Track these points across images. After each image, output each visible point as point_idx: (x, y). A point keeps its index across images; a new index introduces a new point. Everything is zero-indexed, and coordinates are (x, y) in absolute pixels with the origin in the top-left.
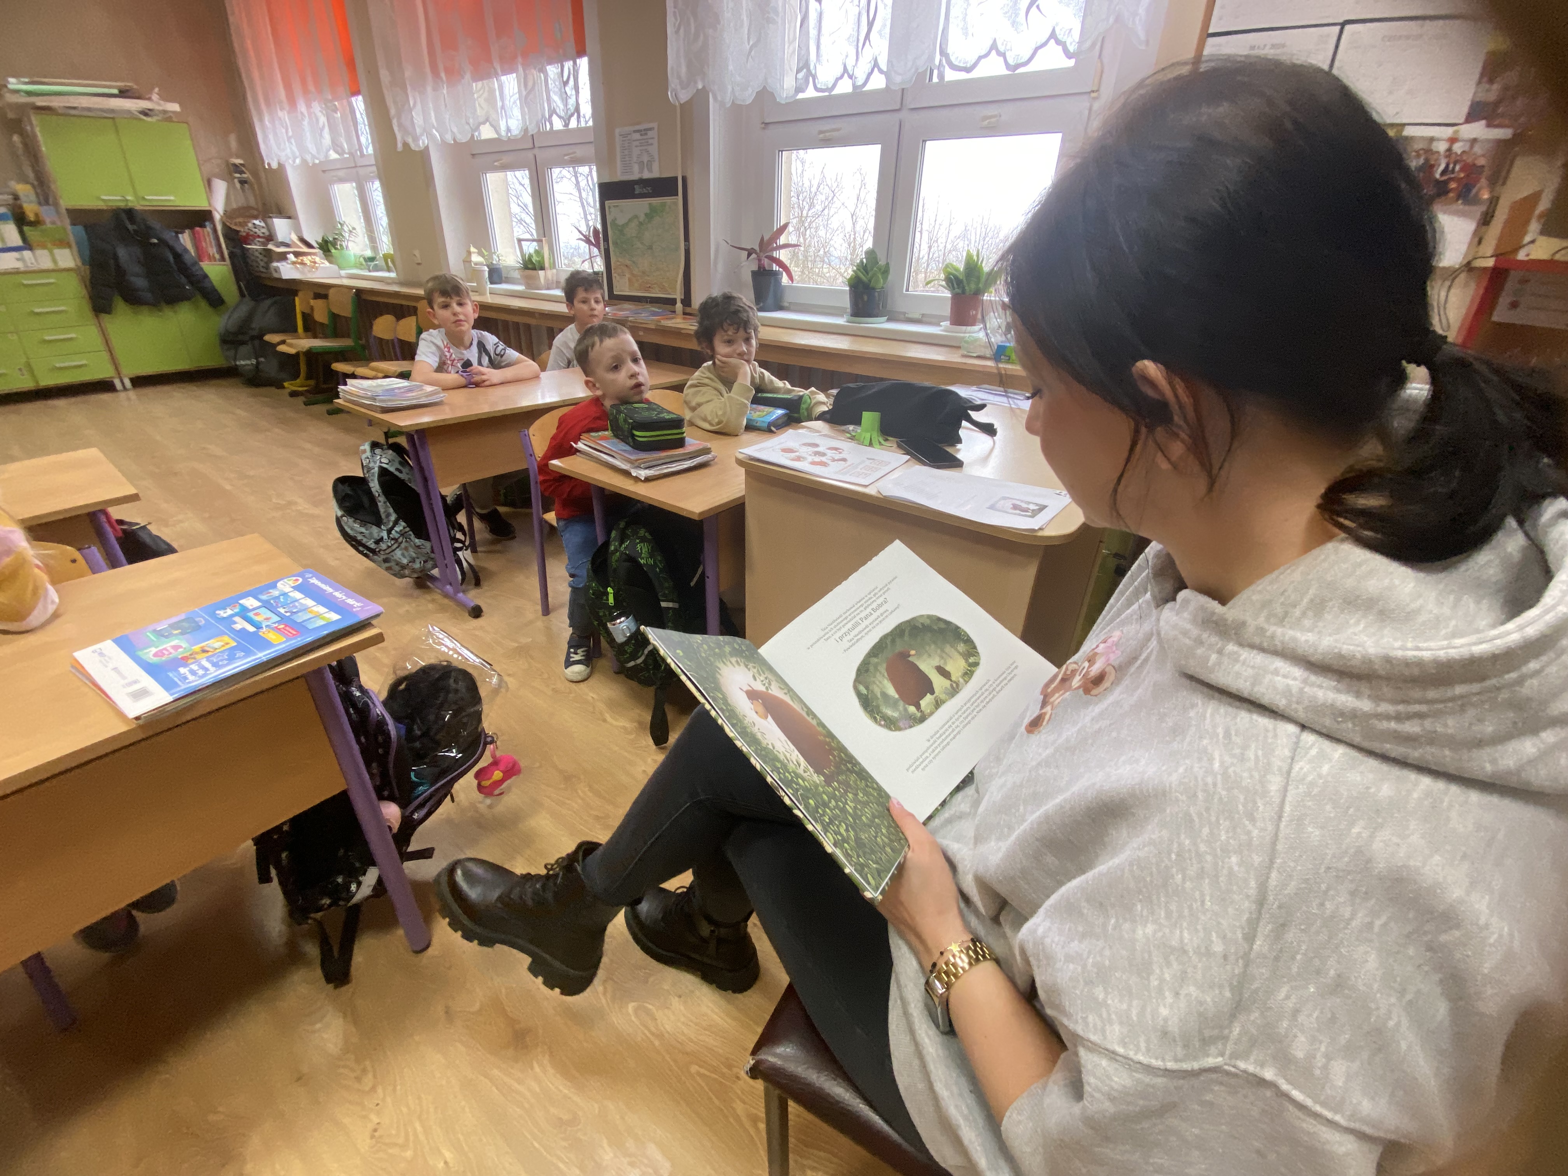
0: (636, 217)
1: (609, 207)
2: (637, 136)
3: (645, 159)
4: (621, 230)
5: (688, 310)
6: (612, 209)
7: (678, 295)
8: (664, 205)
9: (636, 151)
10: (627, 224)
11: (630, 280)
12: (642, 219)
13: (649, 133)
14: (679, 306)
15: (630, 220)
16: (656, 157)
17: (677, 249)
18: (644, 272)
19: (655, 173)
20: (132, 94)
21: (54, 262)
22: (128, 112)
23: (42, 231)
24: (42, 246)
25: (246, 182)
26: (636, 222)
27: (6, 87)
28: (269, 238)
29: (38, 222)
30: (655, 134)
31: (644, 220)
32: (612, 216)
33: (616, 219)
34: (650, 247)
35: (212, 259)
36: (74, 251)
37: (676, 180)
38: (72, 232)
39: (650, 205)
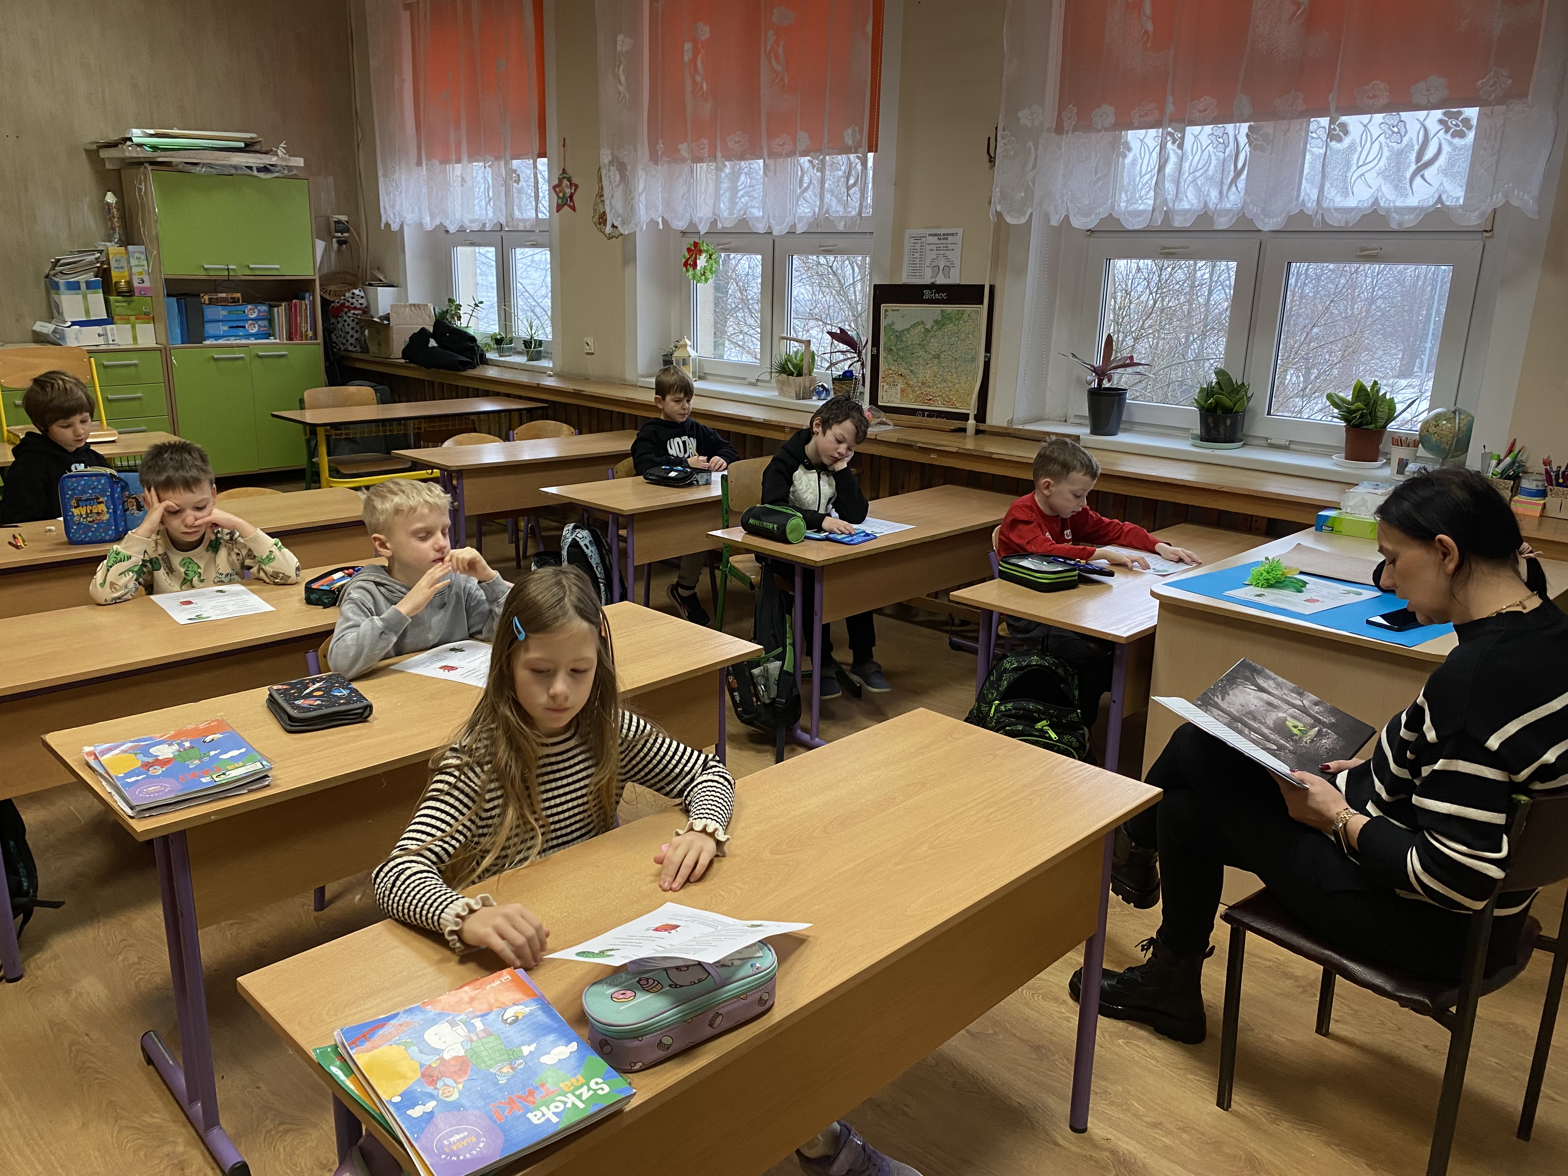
0: (923, 323)
1: (886, 311)
2: (934, 240)
3: (942, 265)
4: (899, 336)
6: (890, 312)
8: (961, 313)
9: (929, 256)
10: (908, 330)
11: (902, 391)
12: (928, 327)
13: (950, 239)
14: (971, 422)
15: (914, 326)
16: (957, 263)
17: (973, 359)
18: (923, 383)
19: (954, 278)
20: (257, 147)
21: (135, 339)
22: (250, 168)
23: (129, 303)
24: (126, 320)
25: (345, 242)
26: (920, 328)
27: (130, 139)
28: (366, 310)
29: (129, 292)
30: (958, 239)
31: (932, 327)
32: (889, 320)
33: (893, 323)
34: (937, 356)
35: (304, 337)
36: (162, 326)
37: (982, 288)
38: (164, 305)
39: (942, 311)
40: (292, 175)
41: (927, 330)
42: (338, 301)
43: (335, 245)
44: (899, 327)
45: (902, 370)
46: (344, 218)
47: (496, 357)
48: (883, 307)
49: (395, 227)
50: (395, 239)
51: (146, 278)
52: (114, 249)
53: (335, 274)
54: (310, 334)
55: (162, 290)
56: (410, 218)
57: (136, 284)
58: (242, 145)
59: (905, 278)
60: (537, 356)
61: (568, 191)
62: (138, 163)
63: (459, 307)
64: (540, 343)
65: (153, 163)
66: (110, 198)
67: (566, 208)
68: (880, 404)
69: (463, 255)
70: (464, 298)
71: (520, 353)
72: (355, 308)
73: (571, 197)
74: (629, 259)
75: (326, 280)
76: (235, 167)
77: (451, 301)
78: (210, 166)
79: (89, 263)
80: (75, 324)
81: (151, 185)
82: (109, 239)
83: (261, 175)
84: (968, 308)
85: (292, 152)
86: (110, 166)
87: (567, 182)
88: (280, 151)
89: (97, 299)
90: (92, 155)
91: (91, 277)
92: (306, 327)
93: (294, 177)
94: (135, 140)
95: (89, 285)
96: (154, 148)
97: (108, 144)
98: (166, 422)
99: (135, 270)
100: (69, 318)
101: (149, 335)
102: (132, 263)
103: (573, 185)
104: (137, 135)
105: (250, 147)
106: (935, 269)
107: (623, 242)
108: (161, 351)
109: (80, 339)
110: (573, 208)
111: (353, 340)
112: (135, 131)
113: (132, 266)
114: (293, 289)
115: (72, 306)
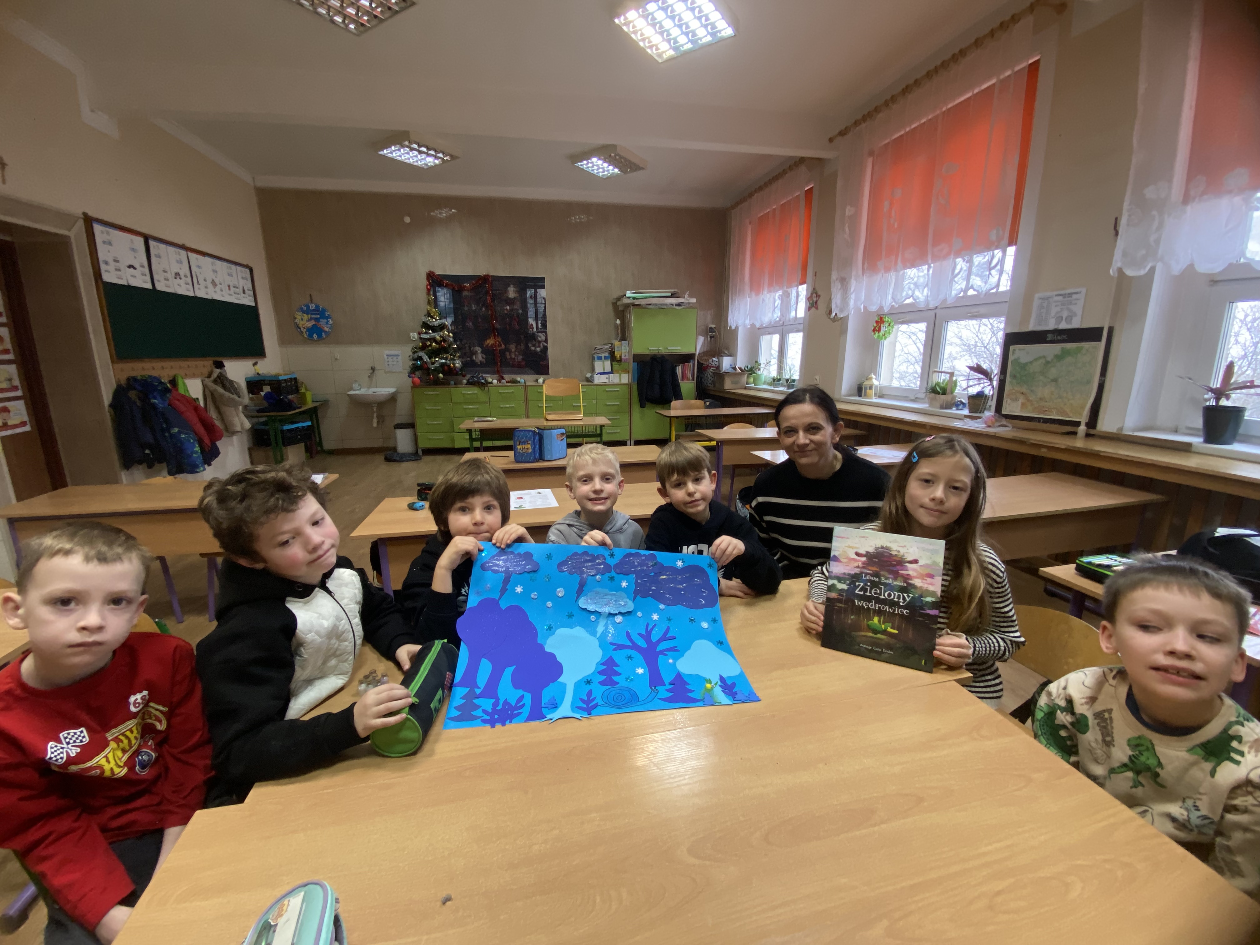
0: (1044, 357)
1: (1014, 350)
2: (1061, 298)
3: (1065, 314)
4: (1024, 367)
5: (1092, 432)
6: (1017, 351)
7: (1084, 418)
8: (1079, 348)
9: (1054, 310)
10: (1031, 362)
11: (1023, 404)
12: (1049, 359)
13: (1074, 296)
14: (1082, 428)
15: (1036, 360)
16: (1079, 314)
17: (1089, 382)
18: (1041, 399)
19: (1076, 324)
20: (677, 295)
21: (620, 380)
22: (672, 305)
23: (620, 365)
24: (618, 372)
25: (713, 337)
26: (1043, 361)
27: (625, 295)
28: (718, 368)
29: (620, 361)
30: (1081, 296)
31: (1052, 360)
32: (1015, 357)
33: (1019, 358)
34: (1055, 380)
35: (688, 379)
36: (630, 375)
37: (1101, 329)
38: (632, 366)
39: (1062, 348)
40: (690, 306)
41: (1048, 363)
42: (706, 364)
43: (709, 338)
44: (1023, 360)
45: (1024, 390)
46: (713, 326)
47: (772, 388)
48: (1012, 348)
49: (733, 328)
50: (734, 333)
51: (627, 355)
52: (617, 343)
53: (707, 351)
54: (691, 378)
55: (632, 360)
56: (740, 322)
57: (623, 357)
58: (670, 294)
59: (1032, 326)
61: (815, 299)
62: (627, 306)
63: (760, 365)
64: (794, 381)
65: (634, 305)
66: (618, 322)
67: (813, 309)
68: (1003, 413)
69: (765, 340)
70: (762, 360)
71: (785, 386)
72: (713, 367)
73: (816, 302)
74: (844, 331)
75: (703, 354)
76: (666, 305)
77: (757, 362)
78: (656, 305)
79: (607, 349)
80: (598, 373)
81: (632, 316)
82: (616, 339)
83: (677, 307)
84: (1086, 345)
85: (691, 296)
86: (621, 308)
87: (814, 295)
88: (686, 296)
89: (608, 363)
90: (615, 305)
91: (607, 354)
92: (689, 375)
93: (691, 307)
94: (627, 295)
95: (606, 358)
96: (634, 298)
97: (619, 299)
98: (627, 415)
99: (623, 351)
100: (597, 371)
101: (625, 379)
102: (623, 348)
103: (818, 296)
104: (629, 294)
105: (673, 295)
106: (1059, 319)
107: (841, 323)
108: (629, 385)
109: (599, 379)
110: (817, 308)
111: (710, 382)
112: (628, 292)
113: (623, 350)
114: (687, 358)
115: (599, 366)
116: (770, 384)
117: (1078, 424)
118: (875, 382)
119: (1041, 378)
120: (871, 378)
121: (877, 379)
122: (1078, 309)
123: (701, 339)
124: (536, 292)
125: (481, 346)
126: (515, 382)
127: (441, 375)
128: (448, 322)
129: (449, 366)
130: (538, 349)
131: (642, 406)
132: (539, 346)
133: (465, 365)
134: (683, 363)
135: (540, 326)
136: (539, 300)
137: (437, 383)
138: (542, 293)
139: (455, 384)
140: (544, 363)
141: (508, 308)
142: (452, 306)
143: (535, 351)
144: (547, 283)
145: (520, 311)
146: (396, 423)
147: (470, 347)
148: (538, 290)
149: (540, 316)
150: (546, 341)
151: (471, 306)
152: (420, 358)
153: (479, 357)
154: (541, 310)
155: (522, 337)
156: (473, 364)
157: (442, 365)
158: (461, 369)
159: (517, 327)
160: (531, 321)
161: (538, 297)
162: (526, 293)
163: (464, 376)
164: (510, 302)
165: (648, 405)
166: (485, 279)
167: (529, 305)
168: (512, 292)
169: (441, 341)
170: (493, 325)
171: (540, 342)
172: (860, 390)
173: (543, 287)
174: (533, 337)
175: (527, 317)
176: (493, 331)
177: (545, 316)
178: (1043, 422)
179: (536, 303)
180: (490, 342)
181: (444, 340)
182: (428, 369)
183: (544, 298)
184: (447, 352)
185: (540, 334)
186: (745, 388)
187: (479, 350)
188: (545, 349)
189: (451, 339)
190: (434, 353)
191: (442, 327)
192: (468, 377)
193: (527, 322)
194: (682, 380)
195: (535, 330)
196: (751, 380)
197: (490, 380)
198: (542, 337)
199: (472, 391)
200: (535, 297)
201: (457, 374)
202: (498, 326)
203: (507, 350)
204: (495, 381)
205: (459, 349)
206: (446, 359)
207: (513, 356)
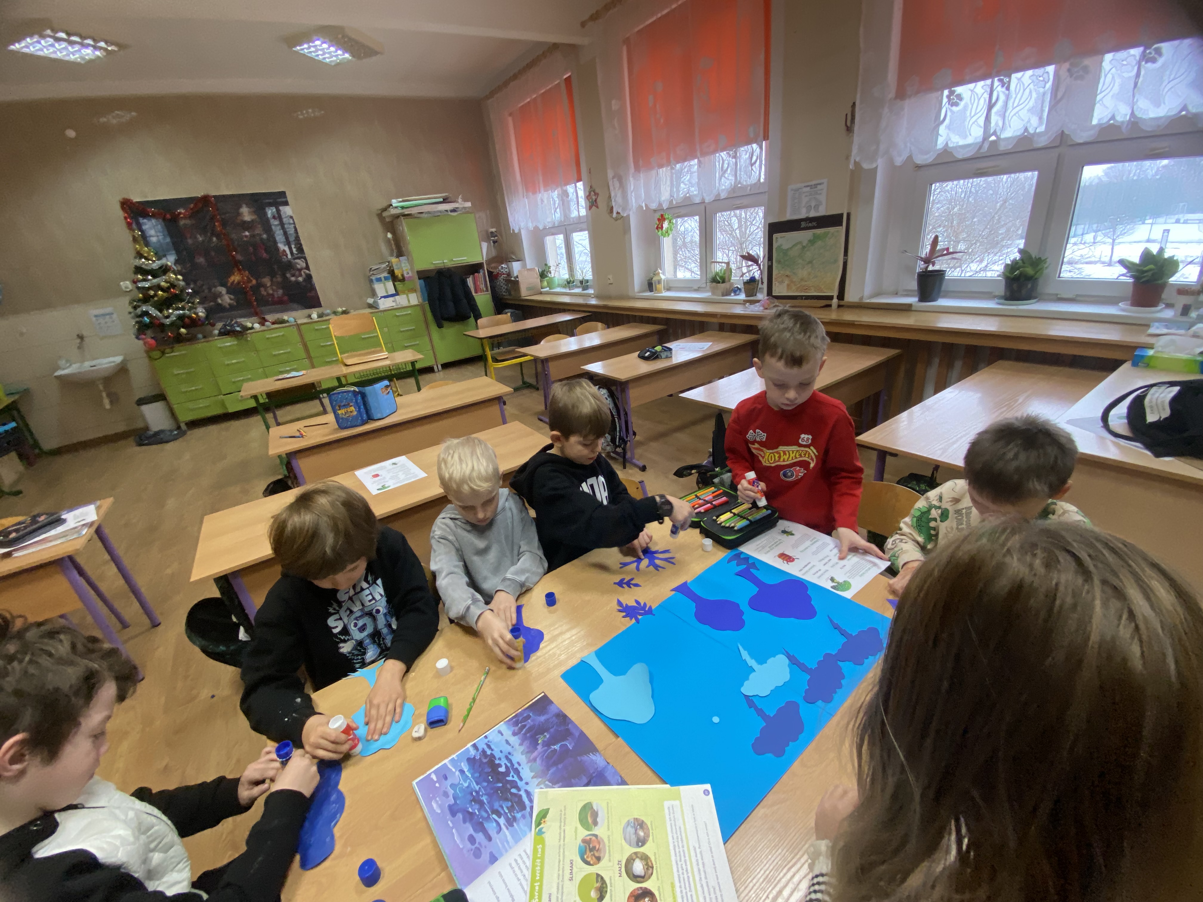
0: (800, 243)
1: (777, 238)
2: (808, 189)
3: (813, 204)
4: (785, 252)
5: (842, 303)
6: (779, 239)
7: (835, 294)
8: (826, 234)
9: (805, 200)
10: (791, 248)
11: (788, 285)
12: (804, 244)
13: (819, 187)
14: (835, 301)
15: (794, 245)
16: (824, 202)
17: (836, 261)
18: (802, 280)
19: (822, 212)
20: (449, 200)
21: (409, 301)
22: (447, 211)
23: (404, 285)
24: (404, 293)
25: (496, 242)
26: (799, 246)
27: (391, 205)
28: (509, 274)
29: (403, 280)
30: (824, 187)
31: (807, 244)
32: (779, 244)
33: (781, 245)
34: (810, 262)
35: (482, 291)
36: (419, 294)
37: (841, 215)
38: (418, 284)
39: (814, 234)
40: (466, 211)
41: (804, 247)
42: (495, 272)
43: (492, 244)
44: (785, 247)
45: (788, 273)
46: (493, 230)
47: (567, 291)
48: (775, 236)
49: (516, 231)
50: (517, 237)
51: (410, 273)
52: (394, 260)
53: (494, 258)
54: (484, 289)
55: (417, 277)
56: (522, 225)
57: (405, 275)
58: (442, 200)
59: (789, 216)
60: (585, 288)
61: (594, 197)
62: (397, 217)
63: (549, 267)
64: (587, 281)
65: (404, 215)
66: (389, 235)
67: (594, 207)
68: (774, 294)
69: (549, 240)
70: (551, 262)
71: (579, 287)
72: (504, 274)
73: (596, 200)
74: (627, 229)
75: (489, 262)
76: (440, 212)
77: (546, 265)
78: (429, 213)
79: (384, 268)
80: (382, 297)
81: (404, 226)
82: (392, 255)
83: (453, 214)
84: (832, 230)
85: (465, 200)
86: (387, 220)
87: (592, 193)
88: (460, 200)
89: (390, 285)
90: (380, 216)
91: (385, 274)
92: (482, 286)
93: (468, 212)
94: (394, 205)
95: (386, 279)
96: (403, 208)
97: (385, 209)
98: (427, 339)
99: (404, 269)
100: (380, 295)
101: (414, 299)
102: (403, 265)
103: (596, 194)
104: (395, 202)
105: (445, 201)
106: (809, 208)
107: (623, 221)
108: (420, 306)
109: (385, 304)
110: (597, 207)
111: (504, 290)
112: (394, 201)
113: (403, 267)
114: (474, 269)
115: (380, 289)
116: (564, 287)
117: (831, 298)
118: (663, 277)
119: (800, 261)
120: (659, 273)
121: (664, 274)
122: (823, 198)
123: (485, 245)
124: (278, 211)
125: (223, 285)
126: (283, 322)
127: (183, 330)
128: (170, 260)
129: (190, 317)
130: (300, 279)
131: (440, 326)
132: (301, 275)
133: (209, 312)
134: (473, 274)
135: (294, 250)
136: (285, 220)
137: (179, 339)
138: (287, 211)
139: (204, 337)
140: (312, 294)
141: (247, 233)
142: (168, 240)
143: (297, 283)
144: (290, 198)
145: (265, 236)
146: (137, 398)
147: (210, 289)
148: (281, 208)
149: (292, 239)
150: (307, 268)
151: (196, 238)
152: (146, 313)
153: (226, 299)
154: (291, 231)
155: (276, 267)
156: (220, 308)
157: (181, 318)
158: (207, 317)
159: (265, 255)
160: (282, 247)
161: (283, 216)
162: (265, 214)
163: (213, 325)
164: (246, 226)
165: (445, 324)
166: (205, 200)
167: (273, 227)
168: (246, 214)
169: (169, 288)
170: (233, 257)
171: (300, 270)
172: (650, 286)
173: (286, 203)
174: (289, 266)
175: (275, 243)
176: (236, 265)
177: (297, 239)
178: (805, 299)
179: (282, 224)
180: (235, 278)
181: (173, 286)
182: (163, 325)
183: (291, 217)
184: (182, 300)
185: (298, 261)
186: (541, 293)
187: (223, 290)
188: (309, 277)
189: (182, 283)
190: (163, 305)
191: (164, 270)
192: (219, 325)
193: (277, 249)
194: (476, 292)
195: (289, 256)
196: (545, 283)
197: (249, 325)
198: (301, 264)
199: (229, 342)
200: (279, 216)
201: (203, 324)
202: (239, 257)
203: (260, 285)
204: (257, 326)
205: (195, 293)
206: (183, 308)
207: (271, 292)
